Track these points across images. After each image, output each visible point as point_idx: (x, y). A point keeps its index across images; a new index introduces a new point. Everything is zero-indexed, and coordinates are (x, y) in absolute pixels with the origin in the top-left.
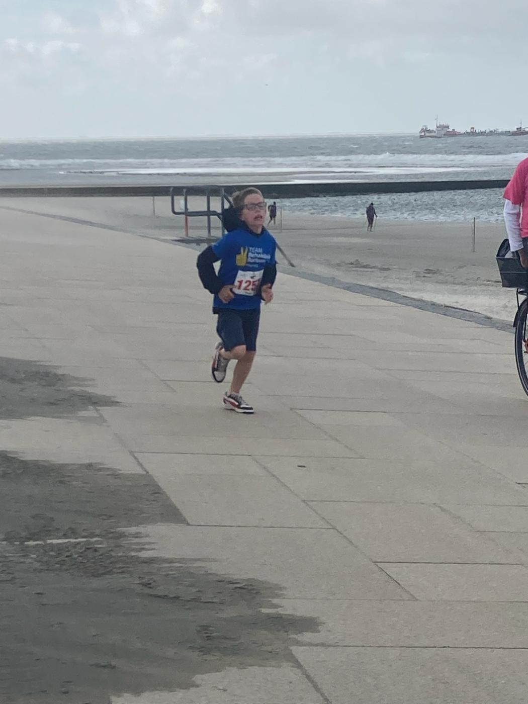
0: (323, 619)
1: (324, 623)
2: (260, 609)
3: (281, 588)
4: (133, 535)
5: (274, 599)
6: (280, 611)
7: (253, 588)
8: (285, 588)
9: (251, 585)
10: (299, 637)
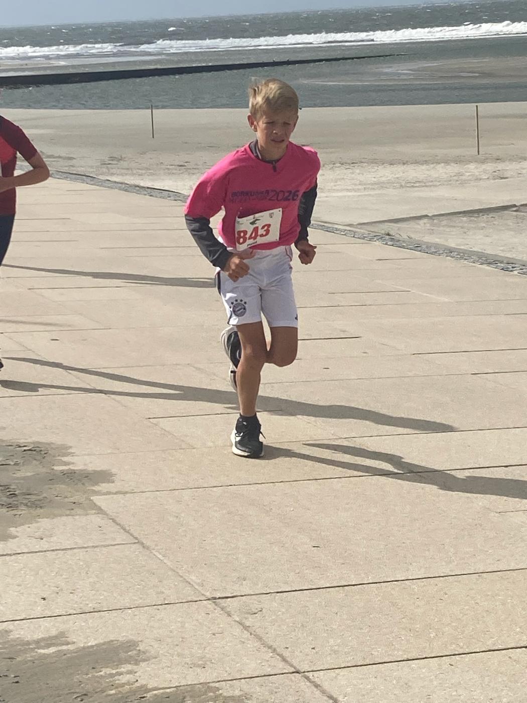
0: (114, 471)
1: (115, 475)
2: (53, 467)
3: (67, 447)
5: (65, 458)
6: (72, 467)
7: (40, 449)
8: (71, 447)
9: (38, 447)
10: (96, 488)
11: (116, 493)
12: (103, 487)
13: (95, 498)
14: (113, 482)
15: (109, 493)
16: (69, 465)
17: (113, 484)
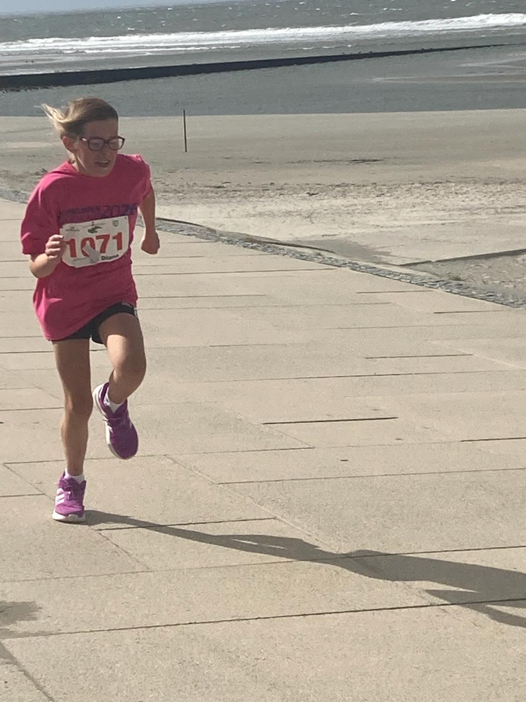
10: (11, 627)
11: (36, 635)
12: (22, 626)
13: (6, 642)
14: (35, 619)
15: (26, 635)
17: (33, 622)
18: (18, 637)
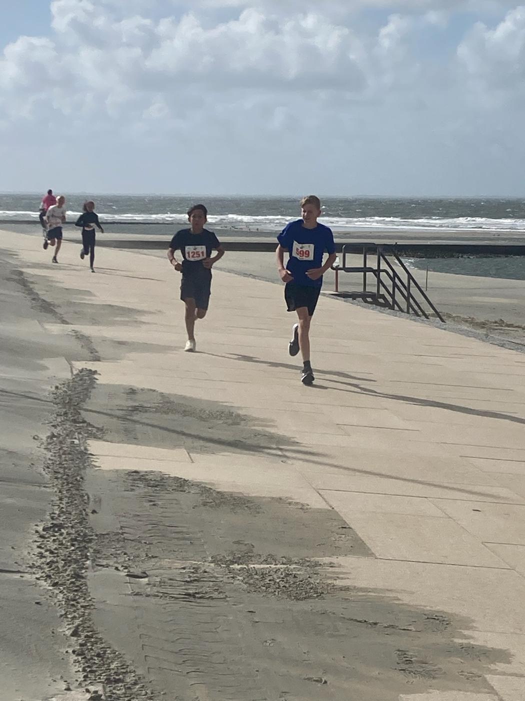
2: (453, 639)
3: (470, 621)
4: (327, 564)
5: (466, 631)
6: (472, 642)
7: (443, 619)
8: (473, 621)
11: (511, 675)
12: (500, 666)
15: (504, 674)
16: (468, 639)
17: (509, 665)
18: (497, 675)
